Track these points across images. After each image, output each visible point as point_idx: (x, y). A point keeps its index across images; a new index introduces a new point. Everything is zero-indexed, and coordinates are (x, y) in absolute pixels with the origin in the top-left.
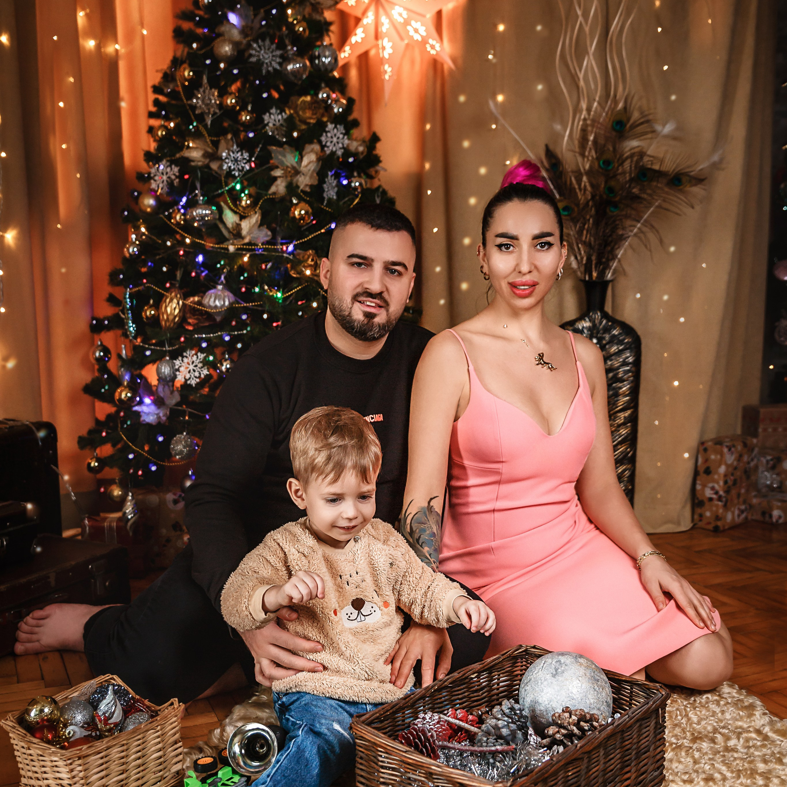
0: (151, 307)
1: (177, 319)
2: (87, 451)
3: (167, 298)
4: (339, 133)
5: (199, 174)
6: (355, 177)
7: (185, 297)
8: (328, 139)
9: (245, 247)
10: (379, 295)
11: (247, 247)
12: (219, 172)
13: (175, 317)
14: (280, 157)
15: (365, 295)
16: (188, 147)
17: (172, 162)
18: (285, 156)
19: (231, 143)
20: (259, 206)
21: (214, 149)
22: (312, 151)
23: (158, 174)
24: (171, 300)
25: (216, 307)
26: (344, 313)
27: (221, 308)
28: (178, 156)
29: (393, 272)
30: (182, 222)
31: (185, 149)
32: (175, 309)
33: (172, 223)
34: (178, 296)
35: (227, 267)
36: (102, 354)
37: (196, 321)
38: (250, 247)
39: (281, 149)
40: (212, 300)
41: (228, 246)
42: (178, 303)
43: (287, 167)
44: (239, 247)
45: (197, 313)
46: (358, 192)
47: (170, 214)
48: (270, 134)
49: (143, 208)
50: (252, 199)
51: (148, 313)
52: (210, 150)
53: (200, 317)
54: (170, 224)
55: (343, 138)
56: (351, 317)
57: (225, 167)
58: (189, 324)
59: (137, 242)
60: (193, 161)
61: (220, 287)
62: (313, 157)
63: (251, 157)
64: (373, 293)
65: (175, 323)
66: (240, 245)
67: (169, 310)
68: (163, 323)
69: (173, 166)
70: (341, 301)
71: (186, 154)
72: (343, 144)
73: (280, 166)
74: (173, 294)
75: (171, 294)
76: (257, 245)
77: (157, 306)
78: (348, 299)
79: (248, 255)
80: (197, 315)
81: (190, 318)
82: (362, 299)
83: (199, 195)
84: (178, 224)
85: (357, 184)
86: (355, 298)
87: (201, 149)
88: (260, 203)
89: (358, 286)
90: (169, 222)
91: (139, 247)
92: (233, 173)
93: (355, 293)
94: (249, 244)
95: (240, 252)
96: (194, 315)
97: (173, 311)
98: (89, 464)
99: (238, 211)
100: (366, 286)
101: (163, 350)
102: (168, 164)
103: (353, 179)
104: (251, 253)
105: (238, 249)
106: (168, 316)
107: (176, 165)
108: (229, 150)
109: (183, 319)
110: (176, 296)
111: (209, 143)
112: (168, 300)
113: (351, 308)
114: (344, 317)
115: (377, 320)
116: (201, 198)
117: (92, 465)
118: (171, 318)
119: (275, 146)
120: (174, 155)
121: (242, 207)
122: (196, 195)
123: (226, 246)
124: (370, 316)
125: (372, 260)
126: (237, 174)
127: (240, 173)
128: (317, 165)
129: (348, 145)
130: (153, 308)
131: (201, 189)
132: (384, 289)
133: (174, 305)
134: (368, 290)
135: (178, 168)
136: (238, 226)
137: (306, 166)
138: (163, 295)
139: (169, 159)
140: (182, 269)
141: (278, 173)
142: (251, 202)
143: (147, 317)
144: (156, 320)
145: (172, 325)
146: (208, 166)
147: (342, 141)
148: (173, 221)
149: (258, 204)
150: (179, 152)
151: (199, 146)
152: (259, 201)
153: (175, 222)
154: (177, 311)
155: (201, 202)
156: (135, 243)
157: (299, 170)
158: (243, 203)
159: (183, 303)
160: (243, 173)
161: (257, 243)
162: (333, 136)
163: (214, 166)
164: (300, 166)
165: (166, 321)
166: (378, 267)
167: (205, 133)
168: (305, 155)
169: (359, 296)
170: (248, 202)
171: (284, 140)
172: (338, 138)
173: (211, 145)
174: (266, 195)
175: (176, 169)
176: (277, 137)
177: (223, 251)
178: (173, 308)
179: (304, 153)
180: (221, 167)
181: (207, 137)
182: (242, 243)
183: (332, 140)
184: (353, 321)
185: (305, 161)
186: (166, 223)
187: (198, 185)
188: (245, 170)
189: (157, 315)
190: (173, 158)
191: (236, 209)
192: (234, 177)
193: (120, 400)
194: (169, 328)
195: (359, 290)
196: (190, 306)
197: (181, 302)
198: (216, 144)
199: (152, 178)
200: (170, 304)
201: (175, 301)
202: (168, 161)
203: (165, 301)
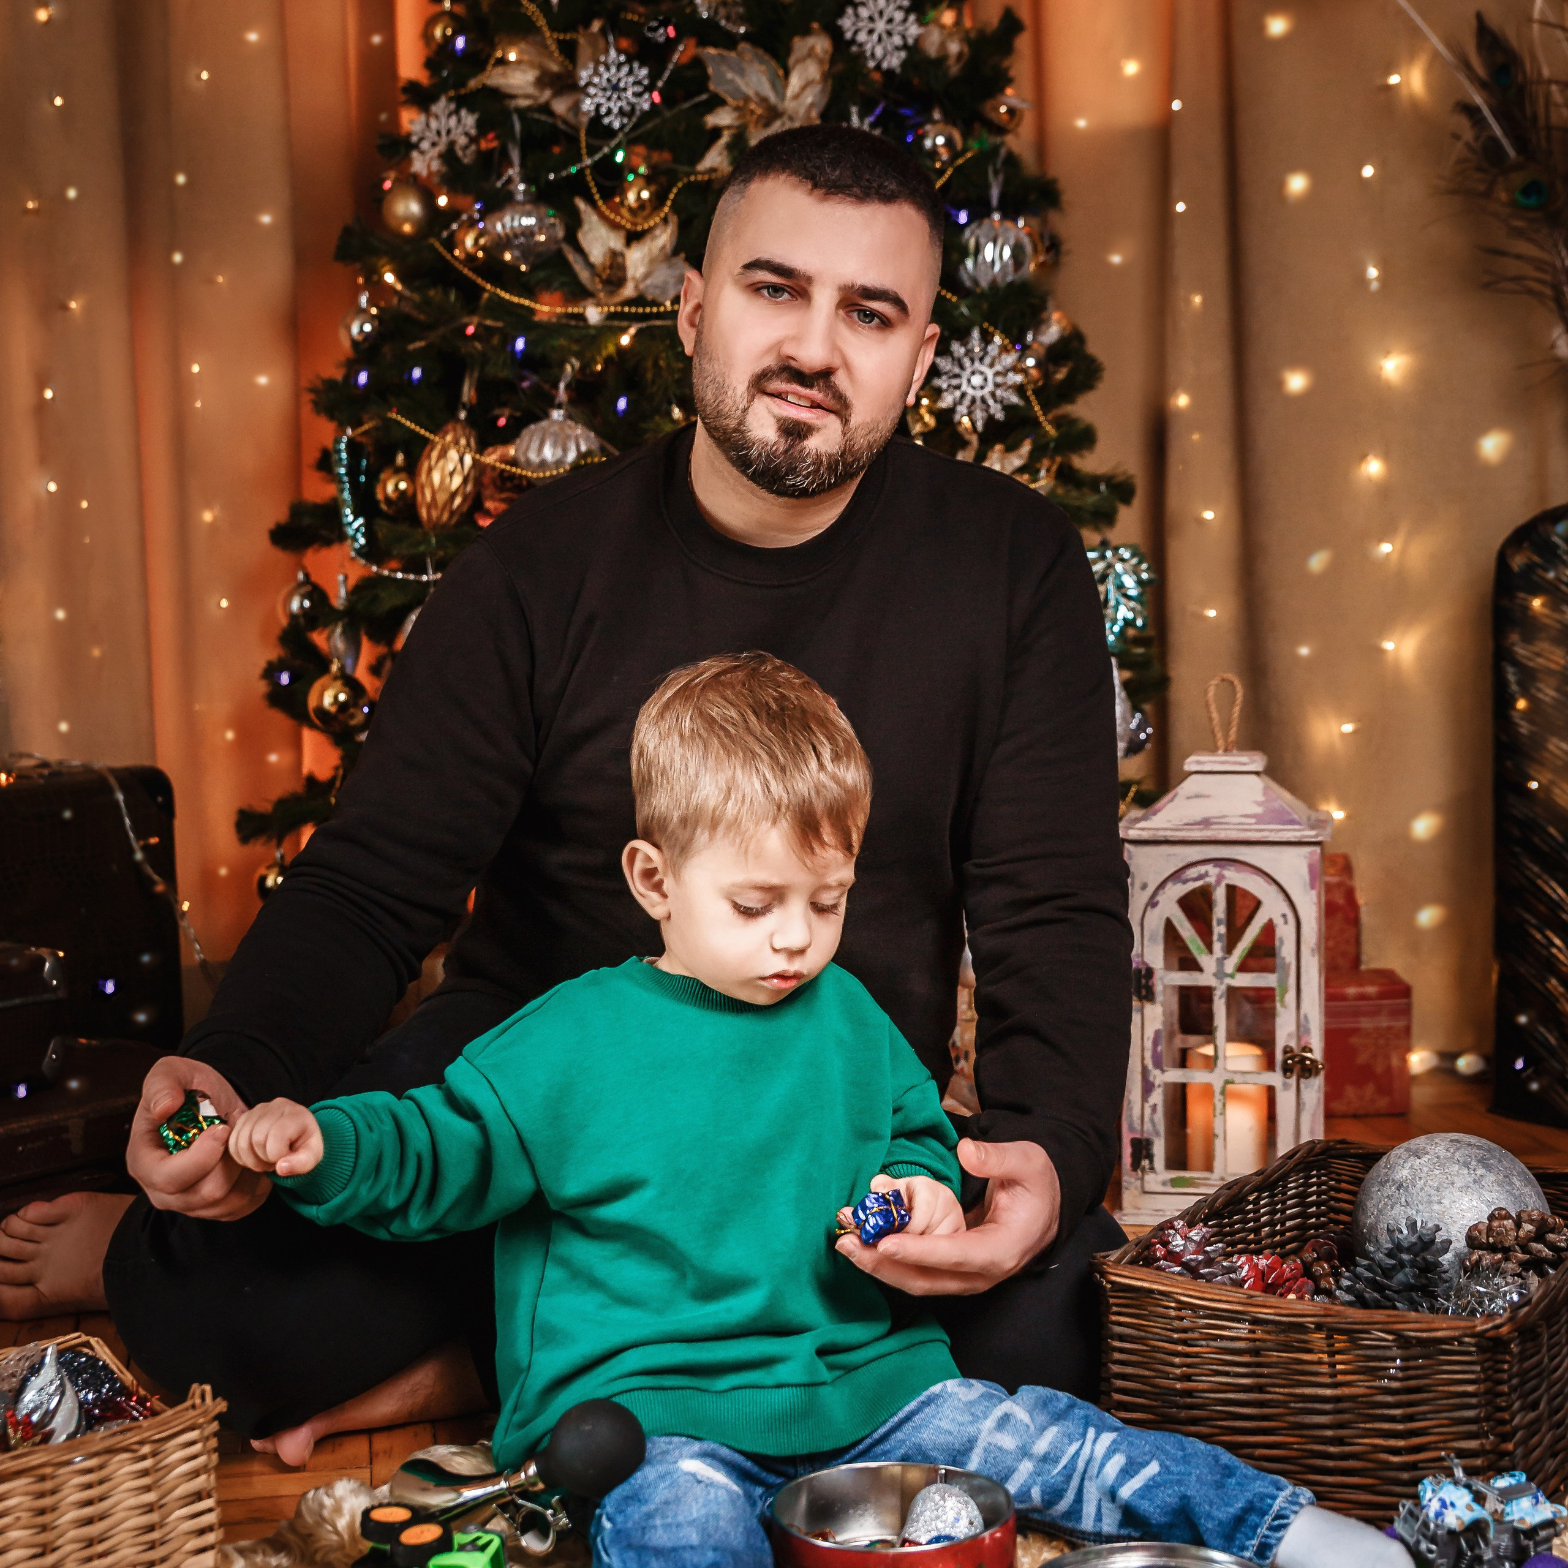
0: (397, 471)
1: (458, 501)
2: (258, 848)
3: (433, 446)
4: (892, 7)
5: (517, 126)
6: (934, 122)
7: (482, 446)
8: (861, 24)
9: (626, 309)
10: (823, 376)
11: (633, 310)
12: (571, 118)
13: (453, 495)
14: (730, 75)
15: (785, 375)
16: (503, 62)
17: (463, 102)
18: (742, 72)
19: (601, 43)
20: (669, 203)
21: (567, 63)
22: (811, 54)
23: (428, 134)
24: (443, 454)
25: (543, 464)
26: (727, 422)
27: (557, 468)
28: (473, 84)
29: (869, 316)
30: (480, 254)
31: (489, 67)
32: (452, 474)
33: (456, 258)
34: (463, 442)
35: (574, 361)
36: (307, 604)
37: (502, 506)
38: (641, 310)
39: (733, 54)
40: (535, 445)
41: (585, 308)
42: (461, 460)
43: (747, 99)
44: (612, 309)
45: (509, 485)
46: (943, 163)
47: (452, 234)
48: (705, 15)
49: (393, 223)
50: (653, 188)
51: (390, 488)
52: (555, 67)
53: (514, 496)
54: (453, 261)
55: (905, 20)
56: (743, 432)
57: (588, 105)
58: (487, 513)
59: (374, 311)
60: (513, 97)
61: (557, 415)
62: (813, 70)
63: (654, 77)
64: (806, 371)
65: (452, 513)
66: (615, 305)
67: (436, 477)
68: (424, 513)
69: (463, 113)
70: (721, 389)
71: (495, 78)
72: (904, 37)
73: (730, 100)
74: (449, 438)
75: (444, 438)
76: (659, 305)
77: (411, 470)
78: (739, 384)
79: (632, 331)
80: (509, 490)
81: (492, 498)
82: (777, 385)
83: (517, 178)
84: (470, 258)
85: (940, 140)
86: (759, 384)
87: (532, 65)
88: (672, 196)
89: (769, 350)
90: (448, 257)
91: (376, 323)
92: (606, 121)
93: (758, 368)
94: (640, 300)
95: (616, 323)
96: (501, 490)
97: (448, 480)
98: (263, 879)
99: (618, 219)
100: (789, 350)
101: (420, 583)
102: (453, 106)
103: (928, 127)
104: (644, 325)
105: (611, 316)
106: (434, 493)
107: (471, 111)
108: (597, 63)
109: (475, 504)
110: (456, 443)
111: (553, 47)
112: (435, 454)
113: (745, 410)
114: (725, 433)
115: (814, 444)
116: (522, 187)
117: (270, 882)
118: (442, 498)
119: (715, 45)
120: (463, 84)
121: (630, 209)
122: (510, 180)
123: (581, 310)
124: (795, 431)
125: (809, 280)
126: (616, 125)
127: (625, 121)
128: (823, 91)
129: (918, 40)
130: (403, 475)
131: (523, 165)
132: (837, 362)
133: (451, 467)
134: (793, 363)
135: (476, 116)
136: (616, 262)
137: (796, 97)
138: (426, 441)
139: (452, 93)
140: (476, 375)
141: (722, 118)
142: (651, 194)
143: (388, 500)
144: (407, 505)
145: (445, 516)
146: (546, 109)
147: (901, 28)
148: (457, 253)
149: (666, 198)
150: (474, 75)
151: (526, 57)
152: (669, 191)
153: (463, 256)
154: (457, 481)
155: (520, 197)
156: (365, 311)
157: (780, 107)
158: (631, 197)
159: (474, 459)
160: (634, 120)
161: (661, 300)
162: (876, 16)
163: (560, 107)
164: (782, 96)
165: (429, 508)
166: (824, 298)
167: (542, 22)
168: (794, 67)
169: (770, 379)
170: (645, 195)
171: (742, 30)
172: (890, 21)
173: (556, 54)
174: (688, 175)
175: (469, 120)
176: (723, 23)
177: (573, 323)
178: (447, 472)
179: (791, 60)
180: (576, 108)
181: (548, 34)
182: (617, 299)
183: (871, 25)
184: (747, 445)
185: (795, 82)
186: (443, 258)
187: (515, 155)
188: (638, 113)
189: (410, 492)
190: (463, 91)
191: (612, 216)
192: (610, 132)
193: (321, 711)
194: (437, 526)
195: (769, 361)
196: (494, 468)
197: (468, 460)
198: (569, 51)
199: (416, 146)
200: (441, 463)
201: (453, 454)
202: (450, 100)
203: (429, 457)
